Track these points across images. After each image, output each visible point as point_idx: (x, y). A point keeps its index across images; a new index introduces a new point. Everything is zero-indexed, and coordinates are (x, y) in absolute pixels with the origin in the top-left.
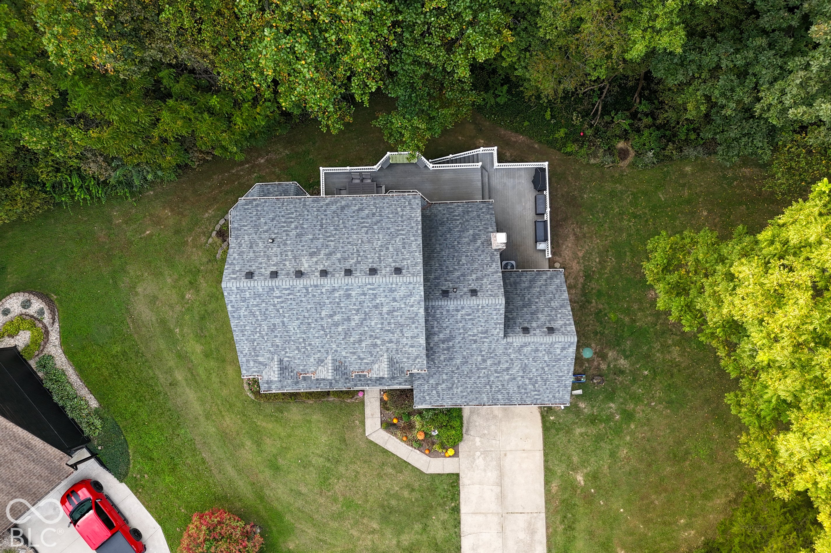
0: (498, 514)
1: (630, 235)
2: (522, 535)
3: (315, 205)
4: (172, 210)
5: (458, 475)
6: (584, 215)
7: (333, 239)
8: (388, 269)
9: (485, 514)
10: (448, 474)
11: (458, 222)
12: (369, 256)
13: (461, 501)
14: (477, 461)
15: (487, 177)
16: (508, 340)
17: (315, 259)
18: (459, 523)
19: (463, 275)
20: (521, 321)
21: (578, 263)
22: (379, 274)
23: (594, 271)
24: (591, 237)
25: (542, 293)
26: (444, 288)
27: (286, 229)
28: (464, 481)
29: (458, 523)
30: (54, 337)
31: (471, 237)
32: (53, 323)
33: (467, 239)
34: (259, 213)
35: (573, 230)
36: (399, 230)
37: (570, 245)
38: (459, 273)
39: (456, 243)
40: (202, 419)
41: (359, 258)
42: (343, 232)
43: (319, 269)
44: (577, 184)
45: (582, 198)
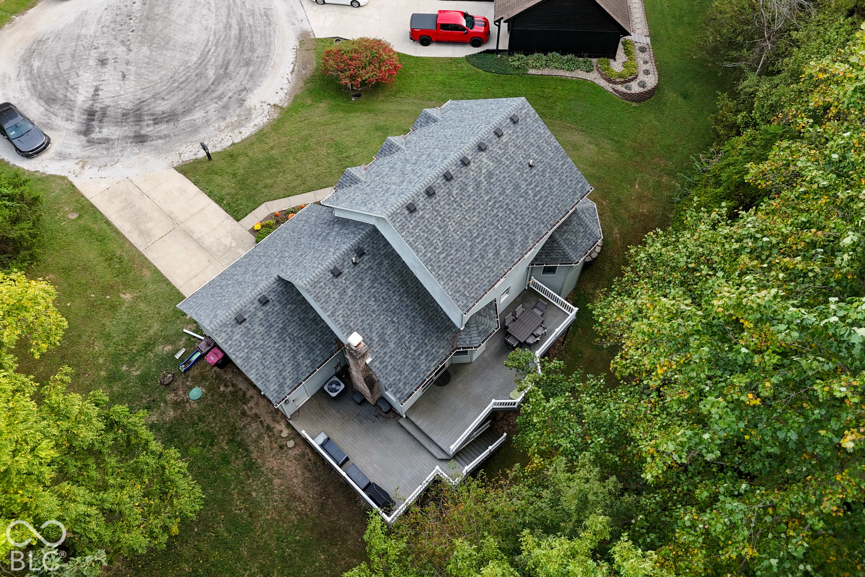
0: (182, 223)
1: (239, 559)
2: (150, 225)
3: (535, 229)
4: (642, 214)
5: (238, 220)
6: (307, 533)
7: (490, 203)
8: (421, 204)
9: (192, 215)
10: (247, 215)
11: (413, 348)
12: (448, 207)
13: (221, 209)
14: (230, 240)
15: (435, 454)
16: (272, 278)
17: (484, 171)
18: (209, 196)
19: (360, 286)
20: (276, 309)
21: (272, 470)
22: (424, 194)
23: (249, 477)
24: (280, 513)
25: (277, 359)
26: (366, 258)
27: (533, 186)
28: (230, 221)
30: (603, 83)
31: (387, 338)
32: (613, 89)
33: (389, 333)
34: (566, 186)
35: (305, 503)
36: (447, 255)
37: (295, 481)
38: (365, 285)
39: (395, 319)
41: (452, 199)
42: (489, 217)
43: (472, 164)
44: (343, 562)
45: (324, 551)
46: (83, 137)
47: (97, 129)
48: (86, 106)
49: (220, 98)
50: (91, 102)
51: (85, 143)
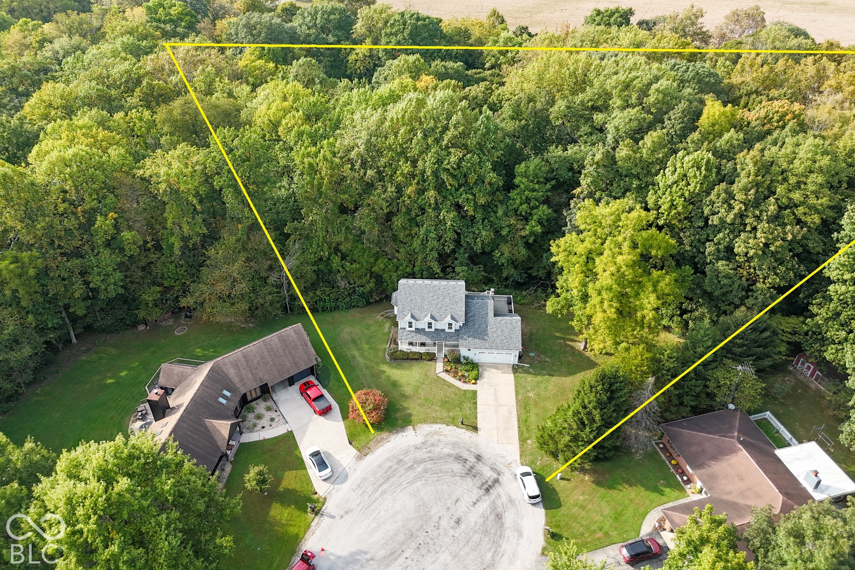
0: (495, 405)
2: (506, 414)
5: (476, 391)
9: (489, 405)
10: (472, 390)
28: (479, 393)
29: (476, 408)
40: (364, 369)
46: (500, 480)
47: (492, 478)
48: (486, 498)
49: (430, 452)
50: (483, 498)
51: (501, 475)
